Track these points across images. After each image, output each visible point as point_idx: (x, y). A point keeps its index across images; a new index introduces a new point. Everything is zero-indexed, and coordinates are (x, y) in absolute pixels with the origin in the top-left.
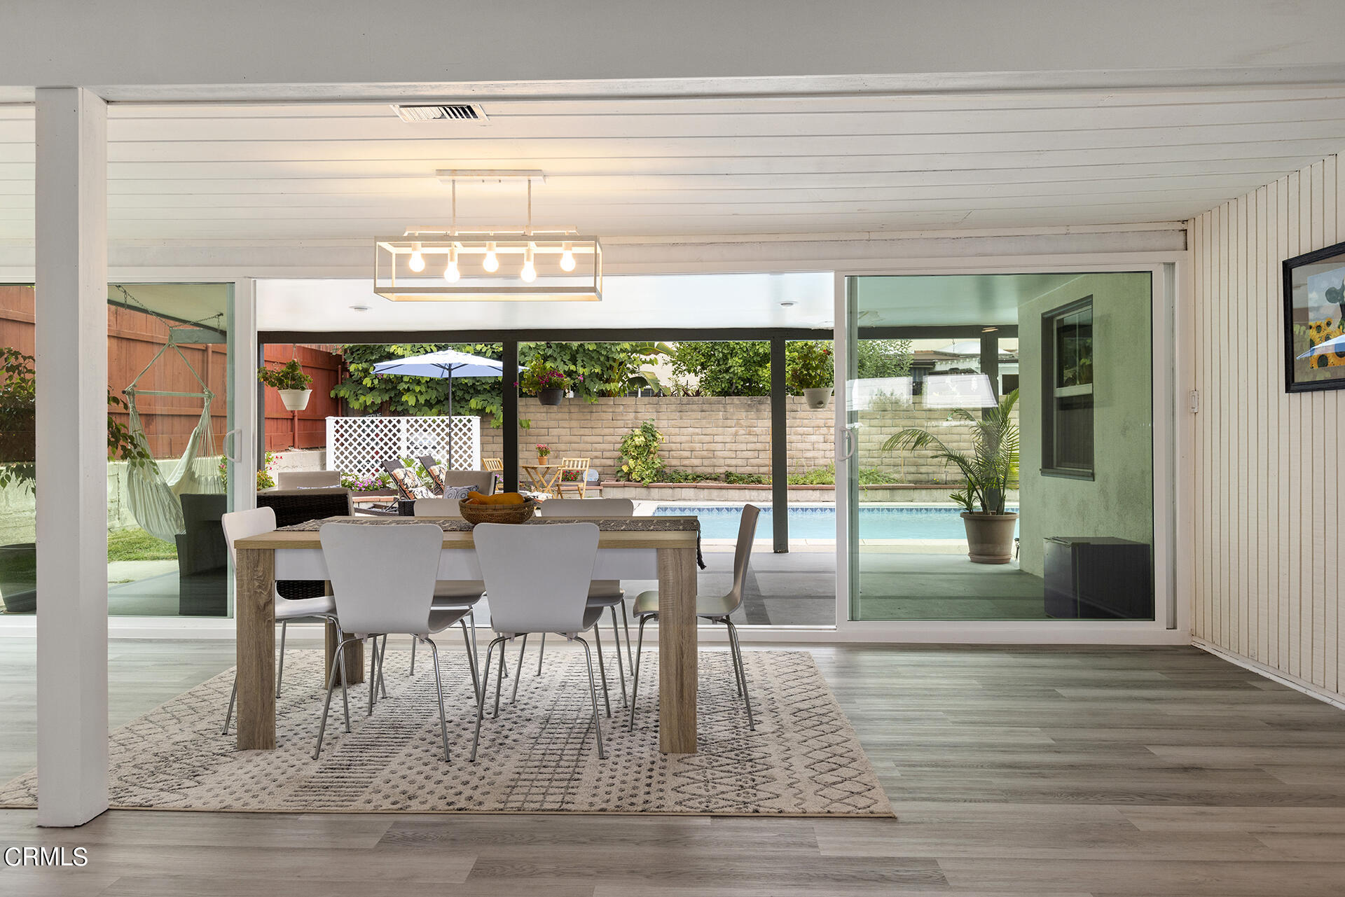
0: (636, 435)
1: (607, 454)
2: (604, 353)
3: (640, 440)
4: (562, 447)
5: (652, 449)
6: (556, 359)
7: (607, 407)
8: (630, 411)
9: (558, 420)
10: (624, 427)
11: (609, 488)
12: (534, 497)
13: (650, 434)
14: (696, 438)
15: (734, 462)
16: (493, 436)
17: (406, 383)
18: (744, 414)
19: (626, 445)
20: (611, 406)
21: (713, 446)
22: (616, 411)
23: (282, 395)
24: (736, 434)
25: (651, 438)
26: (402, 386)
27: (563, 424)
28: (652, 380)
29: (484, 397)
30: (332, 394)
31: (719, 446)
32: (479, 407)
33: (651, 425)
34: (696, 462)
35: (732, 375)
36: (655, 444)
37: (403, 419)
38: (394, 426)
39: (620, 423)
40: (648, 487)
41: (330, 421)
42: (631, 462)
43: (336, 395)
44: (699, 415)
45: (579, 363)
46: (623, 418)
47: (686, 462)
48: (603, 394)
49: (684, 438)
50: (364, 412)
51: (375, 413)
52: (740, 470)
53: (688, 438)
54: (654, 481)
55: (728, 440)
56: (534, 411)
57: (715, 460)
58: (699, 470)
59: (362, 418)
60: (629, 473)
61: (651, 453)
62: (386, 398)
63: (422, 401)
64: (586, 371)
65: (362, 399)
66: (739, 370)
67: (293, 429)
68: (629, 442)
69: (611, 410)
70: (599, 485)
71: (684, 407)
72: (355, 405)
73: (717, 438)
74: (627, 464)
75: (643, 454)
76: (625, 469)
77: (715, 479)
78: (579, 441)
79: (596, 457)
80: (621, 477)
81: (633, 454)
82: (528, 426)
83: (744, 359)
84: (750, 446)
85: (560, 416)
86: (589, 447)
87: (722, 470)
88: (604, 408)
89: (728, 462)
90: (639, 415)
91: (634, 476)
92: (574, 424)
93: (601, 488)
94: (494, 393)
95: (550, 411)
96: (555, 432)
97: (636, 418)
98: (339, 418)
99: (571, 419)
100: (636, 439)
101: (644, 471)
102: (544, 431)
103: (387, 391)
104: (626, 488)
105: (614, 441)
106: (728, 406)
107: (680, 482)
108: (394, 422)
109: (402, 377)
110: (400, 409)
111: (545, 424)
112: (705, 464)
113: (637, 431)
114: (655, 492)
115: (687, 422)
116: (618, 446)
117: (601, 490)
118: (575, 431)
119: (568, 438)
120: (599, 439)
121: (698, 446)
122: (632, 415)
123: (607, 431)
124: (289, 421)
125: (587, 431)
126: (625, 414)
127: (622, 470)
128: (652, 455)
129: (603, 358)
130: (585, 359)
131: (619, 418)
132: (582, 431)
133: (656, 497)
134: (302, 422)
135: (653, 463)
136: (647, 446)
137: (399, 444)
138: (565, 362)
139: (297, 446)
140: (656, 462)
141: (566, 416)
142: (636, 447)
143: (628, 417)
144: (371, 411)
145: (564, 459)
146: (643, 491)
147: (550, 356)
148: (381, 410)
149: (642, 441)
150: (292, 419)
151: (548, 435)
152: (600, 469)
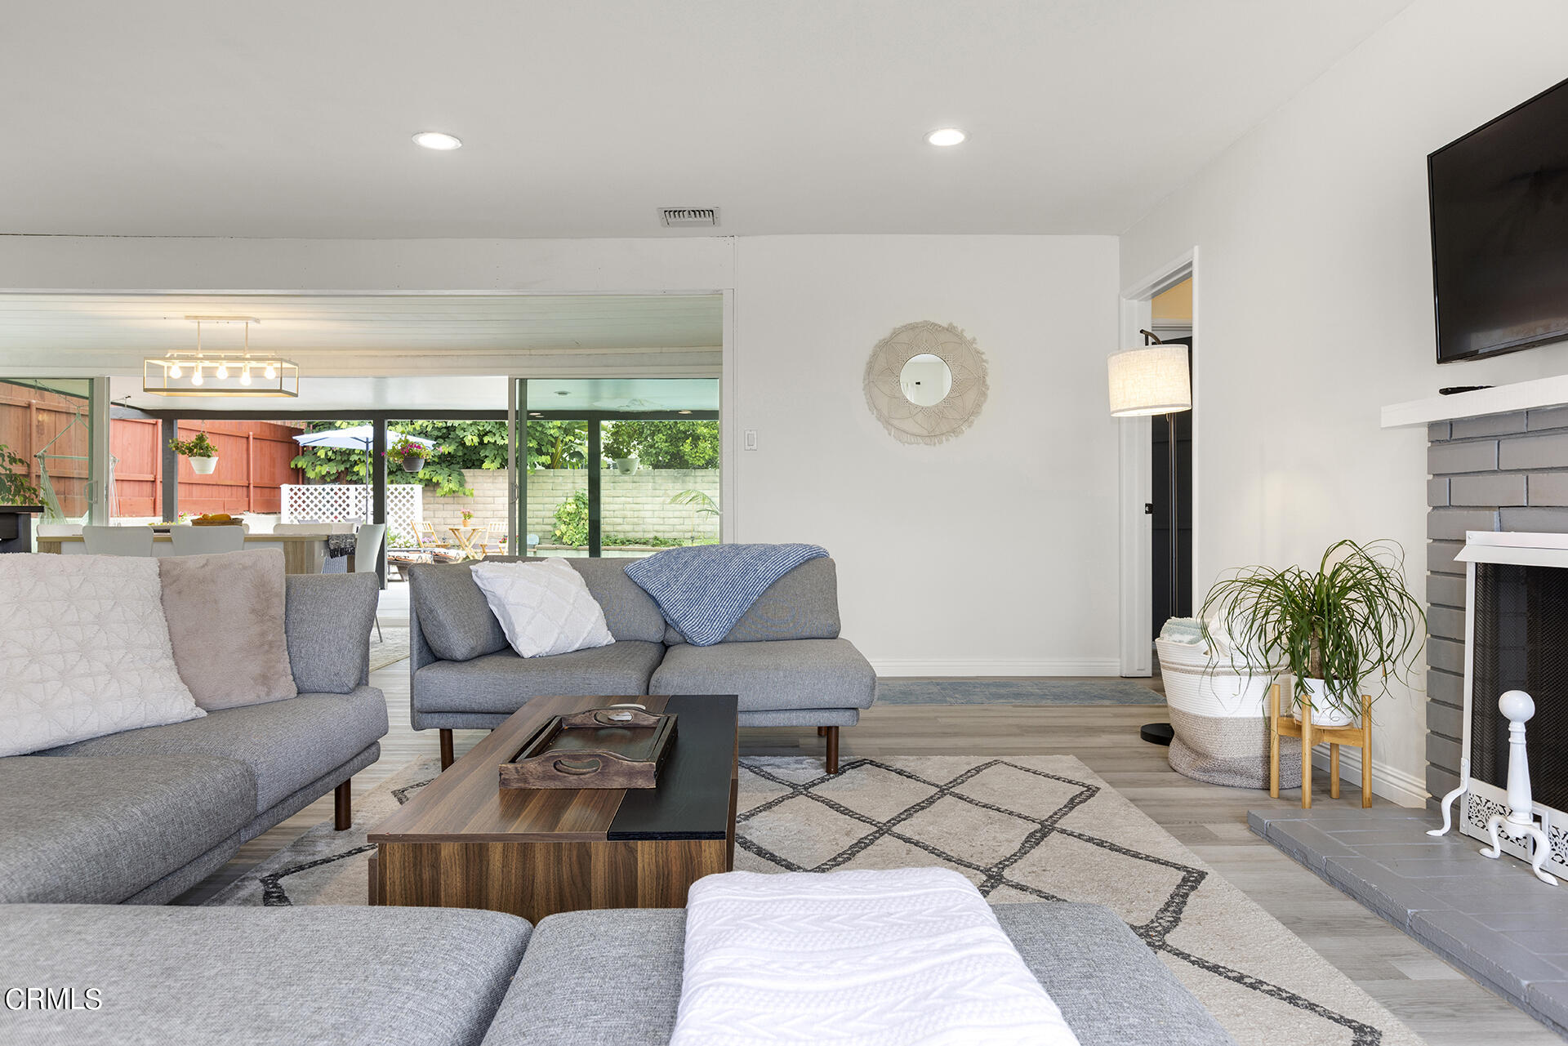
0: (570, 504)
1: (546, 521)
2: (540, 429)
3: (571, 508)
6: (495, 435)
7: (548, 478)
8: (569, 481)
10: (563, 496)
11: (541, 551)
13: (581, 502)
14: (628, 506)
15: (662, 528)
17: (358, 454)
18: (671, 485)
19: (560, 512)
20: (551, 477)
21: (642, 514)
22: (556, 481)
23: (192, 462)
24: (663, 503)
25: (583, 506)
26: (354, 458)
29: (433, 468)
30: (293, 466)
31: (649, 514)
32: (427, 477)
33: (582, 494)
34: (628, 528)
35: (658, 450)
37: (352, 487)
38: (344, 494)
39: (560, 493)
40: (576, 550)
41: (285, 489)
42: (564, 528)
43: (296, 465)
44: (630, 486)
46: (562, 488)
47: (619, 528)
49: (616, 507)
50: (323, 480)
51: (334, 481)
52: (667, 535)
53: (621, 506)
54: (584, 544)
55: (657, 509)
56: (482, 481)
57: (645, 526)
58: (631, 536)
59: (322, 486)
60: (561, 538)
62: (342, 468)
65: (318, 468)
66: (664, 446)
67: (248, 496)
68: (562, 509)
69: (551, 481)
71: (617, 479)
72: (311, 474)
73: (647, 507)
74: (560, 529)
75: (573, 520)
76: (558, 533)
77: (644, 543)
79: (537, 524)
81: (565, 520)
82: (472, 494)
83: (669, 436)
84: (677, 514)
86: (530, 514)
87: (651, 535)
88: (545, 479)
89: (656, 528)
90: (577, 485)
91: (565, 539)
93: (535, 550)
94: (443, 465)
98: (293, 486)
100: (568, 507)
101: (573, 535)
103: (343, 462)
105: (553, 509)
106: (657, 478)
107: (608, 545)
108: (344, 490)
109: (354, 450)
110: (355, 478)
112: (636, 530)
113: (571, 500)
115: (620, 492)
116: (556, 513)
120: (540, 507)
121: (629, 514)
122: (570, 486)
124: (245, 489)
127: (555, 535)
131: (558, 487)
134: (258, 490)
135: (584, 528)
136: (578, 512)
137: (348, 509)
138: (503, 437)
139: (252, 509)
142: (568, 514)
144: (328, 480)
146: (574, 553)
147: (490, 432)
148: (338, 478)
149: (574, 509)
150: (248, 487)
151: (494, 503)
152: (540, 534)
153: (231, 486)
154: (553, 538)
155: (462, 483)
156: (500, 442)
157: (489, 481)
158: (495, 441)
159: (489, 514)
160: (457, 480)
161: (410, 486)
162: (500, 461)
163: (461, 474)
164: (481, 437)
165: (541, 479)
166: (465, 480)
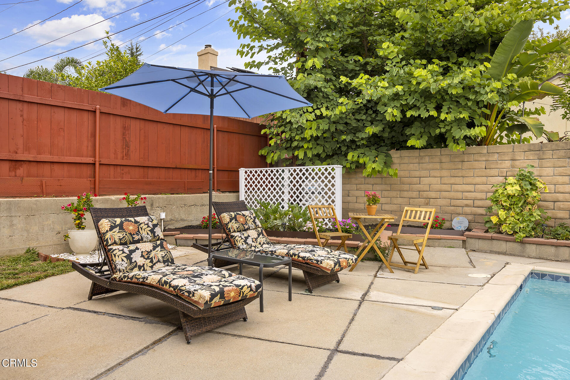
0: (509, 184)
1: (478, 203)
2: (472, 97)
3: (513, 189)
4: (433, 194)
5: (530, 199)
7: (480, 156)
8: (506, 159)
9: (430, 170)
10: (499, 176)
11: (473, 240)
12: (317, 261)
13: (527, 183)
16: (373, 185)
17: (297, 140)
19: (497, 195)
20: (484, 155)
22: (490, 159)
25: (529, 187)
27: (433, 173)
28: (535, 125)
30: (260, 153)
32: (355, 159)
33: (529, 172)
36: (534, 193)
37: (286, 169)
38: (280, 175)
39: (495, 172)
40: (522, 242)
41: (242, 171)
42: (502, 213)
45: (445, 109)
46: (499, 166)
48: (470, 141)
54: (531, 235)
56: (407, 162)
59: (266, 169)
60: (499, 225)
61: (528, 203)
63: (310, 155)
64: (450, 117)
67: (214, 177)
68: (500, 191)
69: (484, 159)
70: (463, 235)
74: (497, 215)
75: (517, 204)
76: (494, 219)
78: (450, 189)
79: (467, 206)
80: (490, 228)
81: (504, 204)
82: (397, 175)
85: (431, 166)
86: (459, 195)
88: (477, 157)
90: (517, 163)
91: (504, 228)
92: (445, 173)
93: (465, 238)
94: (373, 148)
95: (422, 161)
96: (425, 181)
97: (513, 167)
98: (247, 170)
99: (442, 169)
100: (509, 188)
101: (517, 224)
102: (416, 180)
104: (495, 242)
105: (486, 190)
108: (280, 172)
111: (417, 174)
113: (512, 180)
114: (531, 249)
116: (490, 195)
117: (464, 241)
118: (445, 180)
119: (438, 187)
120: (471, 188)
122: (508, 164)
123: (478, 180)
125: (458, 180)
126: (499, 162)
127: (491, 221)
128: (529, 206)
129: (471, 102)
130: (451, 106)
131: (493, 166)
132: (453, 180)
133: (534, 254)
135: (531, 215)
136: (523, 195)
137: (283, 189)
139: (216, 189)
140: (535, 214)
141: (438, 166)
142: (509, 196)
143: (503, 166)
145: (406, 208)
146: (516, 247)
149: (516, 190)
151: (420, 184)
152: (470, 217)
153: (196, 169)
154: (488, 225)
155: (387, 164)
156: (424, 115)
157: (415, 161)
158: (419, 115)
159: (415, 194)
160: (383, 161)
161: (332, 166)
162: (427, 139)
163: (388, 156)
164: (403, 112)
165: (472, 157)
166: (392, 161)
